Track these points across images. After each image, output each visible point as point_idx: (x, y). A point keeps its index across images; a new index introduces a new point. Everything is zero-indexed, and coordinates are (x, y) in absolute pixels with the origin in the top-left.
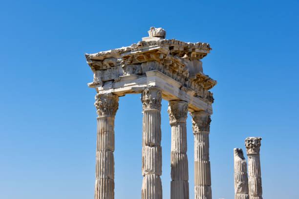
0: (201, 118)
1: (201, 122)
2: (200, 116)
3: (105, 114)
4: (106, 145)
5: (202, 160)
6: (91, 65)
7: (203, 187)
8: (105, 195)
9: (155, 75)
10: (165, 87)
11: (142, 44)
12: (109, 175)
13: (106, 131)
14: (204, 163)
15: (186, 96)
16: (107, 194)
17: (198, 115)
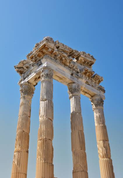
0: (96, 99)
1: (96, 102)
2: (95, 98)
3: (24, 94)
4: (23, 112)
5: (99, 124)
6: (18, 71)
7: (102, 142)
8: (20, 142)
9: (47, 60)
10: (56, 69)
11: (37, 46)
12: (24, 130)
13: (24, 104)
14: (101, 126)
15: (78, 81)
16: (21, 142)
17: (94, 98)
